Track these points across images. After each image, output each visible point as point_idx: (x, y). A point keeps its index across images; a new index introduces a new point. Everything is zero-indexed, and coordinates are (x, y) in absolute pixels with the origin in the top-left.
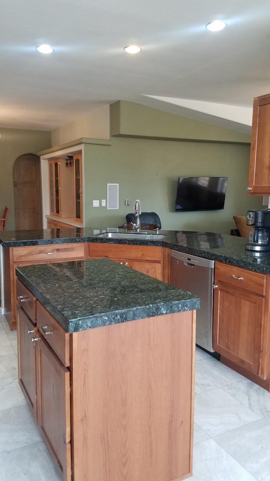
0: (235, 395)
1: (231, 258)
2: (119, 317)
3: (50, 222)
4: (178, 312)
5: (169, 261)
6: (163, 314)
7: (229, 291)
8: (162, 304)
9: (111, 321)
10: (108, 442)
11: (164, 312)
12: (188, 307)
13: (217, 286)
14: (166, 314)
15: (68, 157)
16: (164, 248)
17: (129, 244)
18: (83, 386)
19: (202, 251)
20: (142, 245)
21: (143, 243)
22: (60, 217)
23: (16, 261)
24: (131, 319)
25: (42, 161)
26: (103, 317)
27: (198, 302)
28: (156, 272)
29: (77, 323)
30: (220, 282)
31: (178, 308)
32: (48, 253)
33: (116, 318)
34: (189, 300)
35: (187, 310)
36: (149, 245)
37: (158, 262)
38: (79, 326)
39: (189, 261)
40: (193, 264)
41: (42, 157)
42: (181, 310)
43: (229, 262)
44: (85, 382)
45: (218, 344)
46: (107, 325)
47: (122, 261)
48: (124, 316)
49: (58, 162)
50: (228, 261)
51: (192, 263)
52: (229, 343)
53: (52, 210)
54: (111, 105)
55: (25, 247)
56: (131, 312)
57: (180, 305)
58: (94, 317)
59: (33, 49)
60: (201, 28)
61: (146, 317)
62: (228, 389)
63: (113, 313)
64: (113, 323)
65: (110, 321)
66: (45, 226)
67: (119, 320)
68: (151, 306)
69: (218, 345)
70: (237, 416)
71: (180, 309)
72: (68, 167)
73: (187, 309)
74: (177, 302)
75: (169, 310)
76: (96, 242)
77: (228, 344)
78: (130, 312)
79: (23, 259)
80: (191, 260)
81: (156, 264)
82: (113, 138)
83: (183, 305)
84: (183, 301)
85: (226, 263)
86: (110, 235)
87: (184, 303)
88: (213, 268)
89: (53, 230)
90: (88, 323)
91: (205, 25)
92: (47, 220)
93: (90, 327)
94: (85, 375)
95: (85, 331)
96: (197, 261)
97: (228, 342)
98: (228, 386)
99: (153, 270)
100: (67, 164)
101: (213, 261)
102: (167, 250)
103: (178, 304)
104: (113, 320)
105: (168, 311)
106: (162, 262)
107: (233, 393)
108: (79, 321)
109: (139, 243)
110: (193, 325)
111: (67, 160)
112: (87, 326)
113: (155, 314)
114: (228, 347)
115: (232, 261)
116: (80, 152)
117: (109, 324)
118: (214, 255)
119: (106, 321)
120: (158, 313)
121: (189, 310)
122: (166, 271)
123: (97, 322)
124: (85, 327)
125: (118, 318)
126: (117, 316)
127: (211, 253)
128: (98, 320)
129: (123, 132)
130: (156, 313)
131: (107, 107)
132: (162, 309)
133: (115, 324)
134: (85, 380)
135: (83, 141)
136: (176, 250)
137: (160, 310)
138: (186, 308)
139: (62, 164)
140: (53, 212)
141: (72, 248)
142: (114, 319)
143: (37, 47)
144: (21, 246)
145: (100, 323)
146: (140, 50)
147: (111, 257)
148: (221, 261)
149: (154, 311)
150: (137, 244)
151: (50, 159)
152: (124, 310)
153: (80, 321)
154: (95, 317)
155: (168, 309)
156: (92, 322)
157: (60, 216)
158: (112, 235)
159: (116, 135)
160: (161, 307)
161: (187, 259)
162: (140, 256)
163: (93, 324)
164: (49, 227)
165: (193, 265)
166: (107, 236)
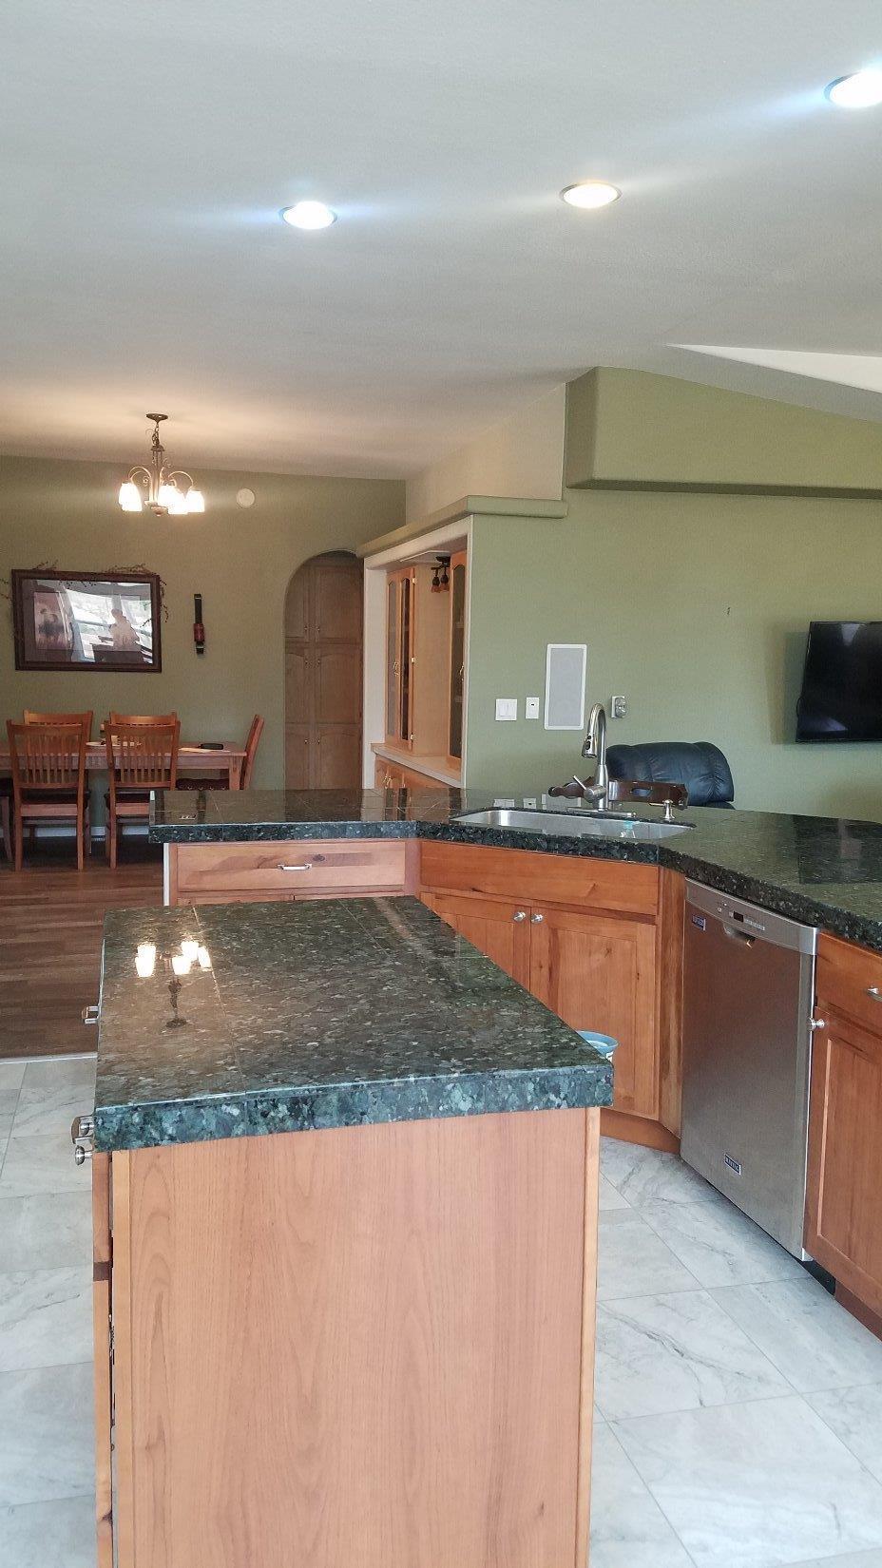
0: (850, 1432)
1: (870, 922)
2: (283, 1109)
3: (384, 766)
4: (520, 1109)
5: (680, 917)
6: (459, 1113)
7: (859, 1045)
8: (456, 1075)
9: (256, 1123)
10: (247, 1536)
11: (465, 1106)
12: (562, 1096)
13: (821, 1023)
14: (471, 1112)
15: (439, 559)
16: (667, 870)
17: (549, 850)
18: (150, 1334)
19: (777, 889)
20: (592, 855)
21: (596, 848)
22: (408, 749)
23: (186, 886)
24: (332, 1122)
25: (367, 573)
26: (224, 1107)
27: (603, 1080)
28: (639, 954)
29: (123, 1118)
30: (834, 1012)
31: (522, 1096)
32: (285, 868)
33: (272, 1114)
34: (566, 1070)
35: (559, 1106)
36: (616, 858)
37: (646, 919)
38: (133, 1130)
39: (737, 924)
40: (751, 933)
41: (368, 562)
42: (532, 1102)
43: (863, 937)
44: (161, 1322)
45: (819, 1234)
46: (237, 1135)
47: (525, 908)
48: (306, 1108)
49: (412, 575)
50: (859, 931)
51: (746, 932)
52: (854, 1236)
53: (390, 731)
54: (571, 385)
55: (215, 843)
56: (334, 1098)
57: (531, 1086)
58: (186, 1104)
59: (270, 216)
60: (808, 101)
61: (393, 1117)
62: (830, 1405)
63: (263, 1096)
64: (262, 1129)
65: (250, 1121)
66: (369, 780)
67: (283, 1120)
68: (412, 1079)
69: (819, 1237)
70: (830, 1513)
71: (529, 1098)
72: (438, 591)
73: (558, 1101)
74: (517, 1073)
75: (483, 1099)
76: (442, 838)
77: (850, 1238)
78: (329, 1098)
79: (208, 883)
80: (746, 921)
81: (639, 924)
82: (570, 494)
83: (542, 1087)
84: (540, 1070)
85: (851, 940)
86: (504, 819)
87: (546, 1078)
88: (814, 954)
89: (389, 792)
90: (165, 1125)
91: (823, 90)
92: (377, 761)
93: (172, 1138)
94: (160, 1297)
95: (152, 1150)
96: (762, 925)
97: (851, 1231)
98: (834, 1391)
99: (627, 944)
100: (436, 582)
101: (815, 929)
102: (676, 877)
103: (523, 1079)
104: (261, 1120)
105: (480, 1105)
106: (659, 920)
107: (844, 1423)
108: (132, 1115)
109: (582, 847)
110: (590, 1162)
111: (437, 569)
112: (163, 1132)
113: (429, 1112)
114: (850, 1251)
115: (872, 932)
116: (461, 543)
117: (245, 1133)
118: (817, 907)
119: (235, 1121)
120: (441, 1108)
121: (564, 1105)
122: (673, 952)
123: (201, 1122)
124: (155, 1134)
125: (281, 1115)
126: (275, 1106)
127: (807, 900)
128: (202, 1114)
129: (602, 470)
130: (431, 1108)
131: (559, 391)
132: (457, 1094)
133: (271, 1133)
134: (158, 1314)
135: (472, 506)
136: (699, 881)
137: (448, 1096)
138: (552, 1097)
139: (423, 581)
140: (393, 735)
141: (367, 855)
142: (264, 1115)
143: (286, 209)
144: (200, 841)
145: (213, 1127)
146: (614, 195)
147: (489, 889)
148: (838, 933)
149: (422, 1099)
150: (575, 852)
151: (394, 567)
152: (306, 1087)
153: (136, 1115)
154: (191, 1103)
155: (480, 1095)
156: (181, 1120)
157: (410, 747)
158: (511, 818)
159: (583, 483)
160: (452, 1085)
161: (732, 915)
162: (585, 893)
163: (183, 1126)
164: (378, 782)
165: (752, 939)
166: (495, 818)
